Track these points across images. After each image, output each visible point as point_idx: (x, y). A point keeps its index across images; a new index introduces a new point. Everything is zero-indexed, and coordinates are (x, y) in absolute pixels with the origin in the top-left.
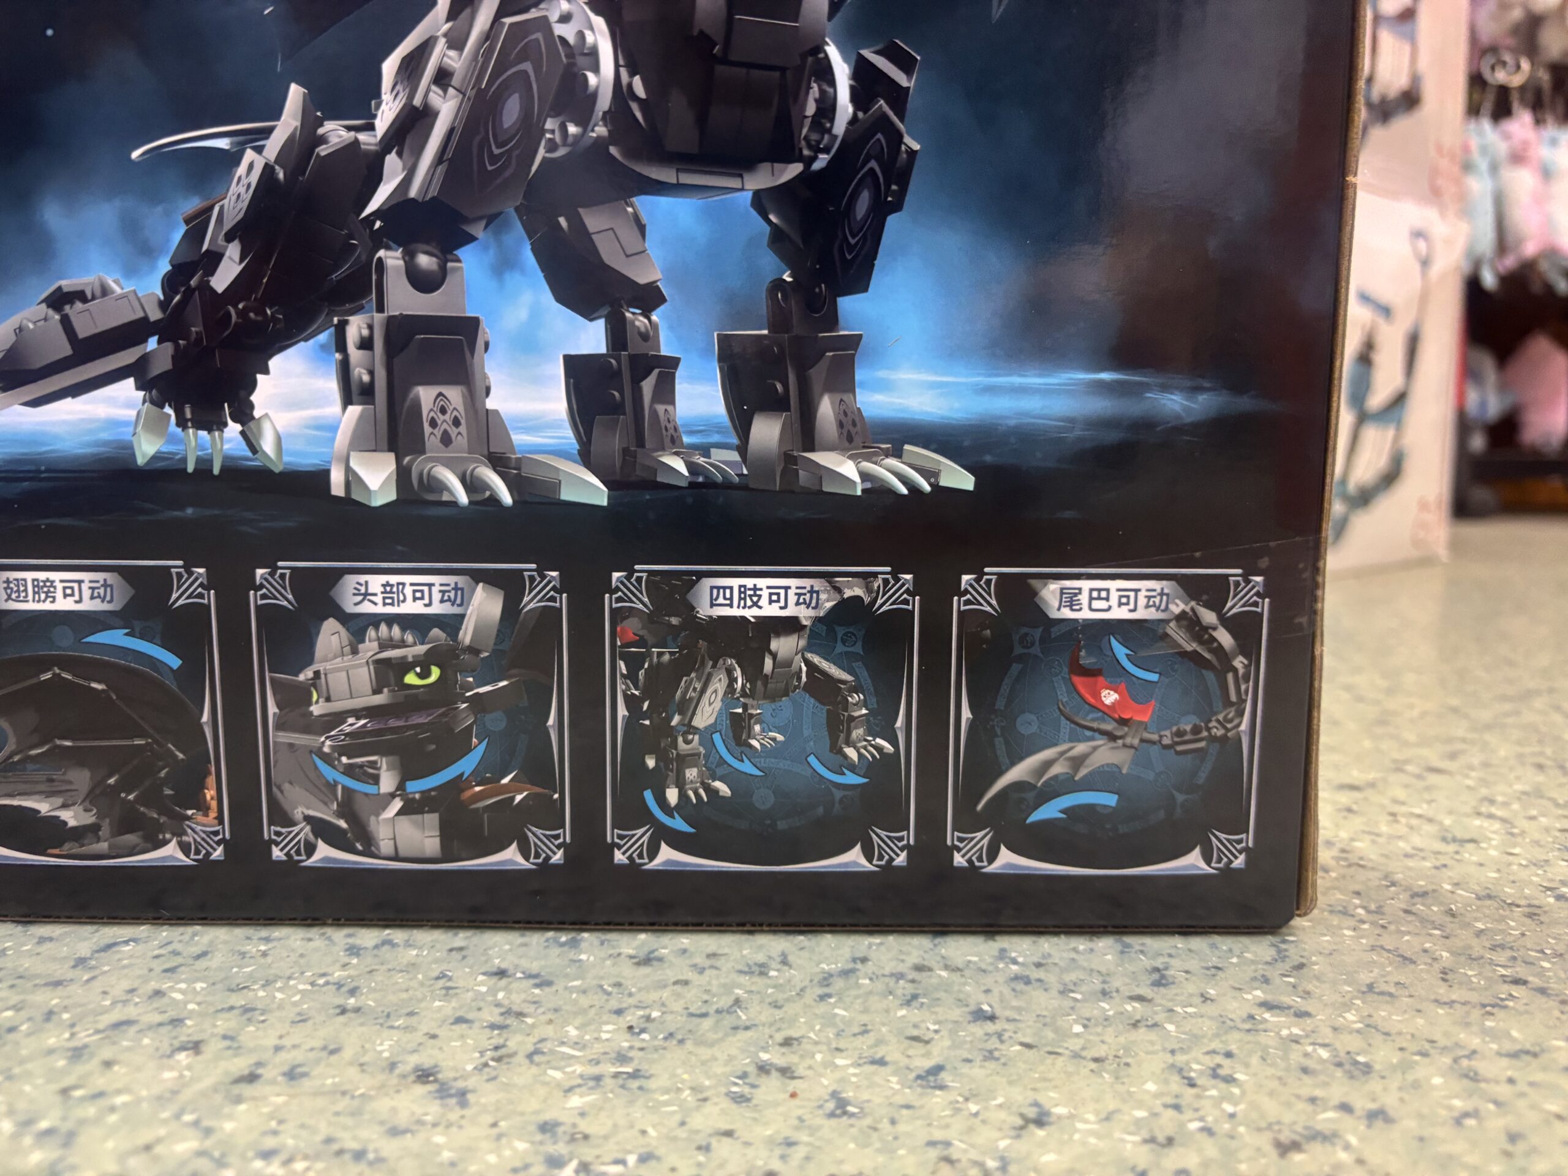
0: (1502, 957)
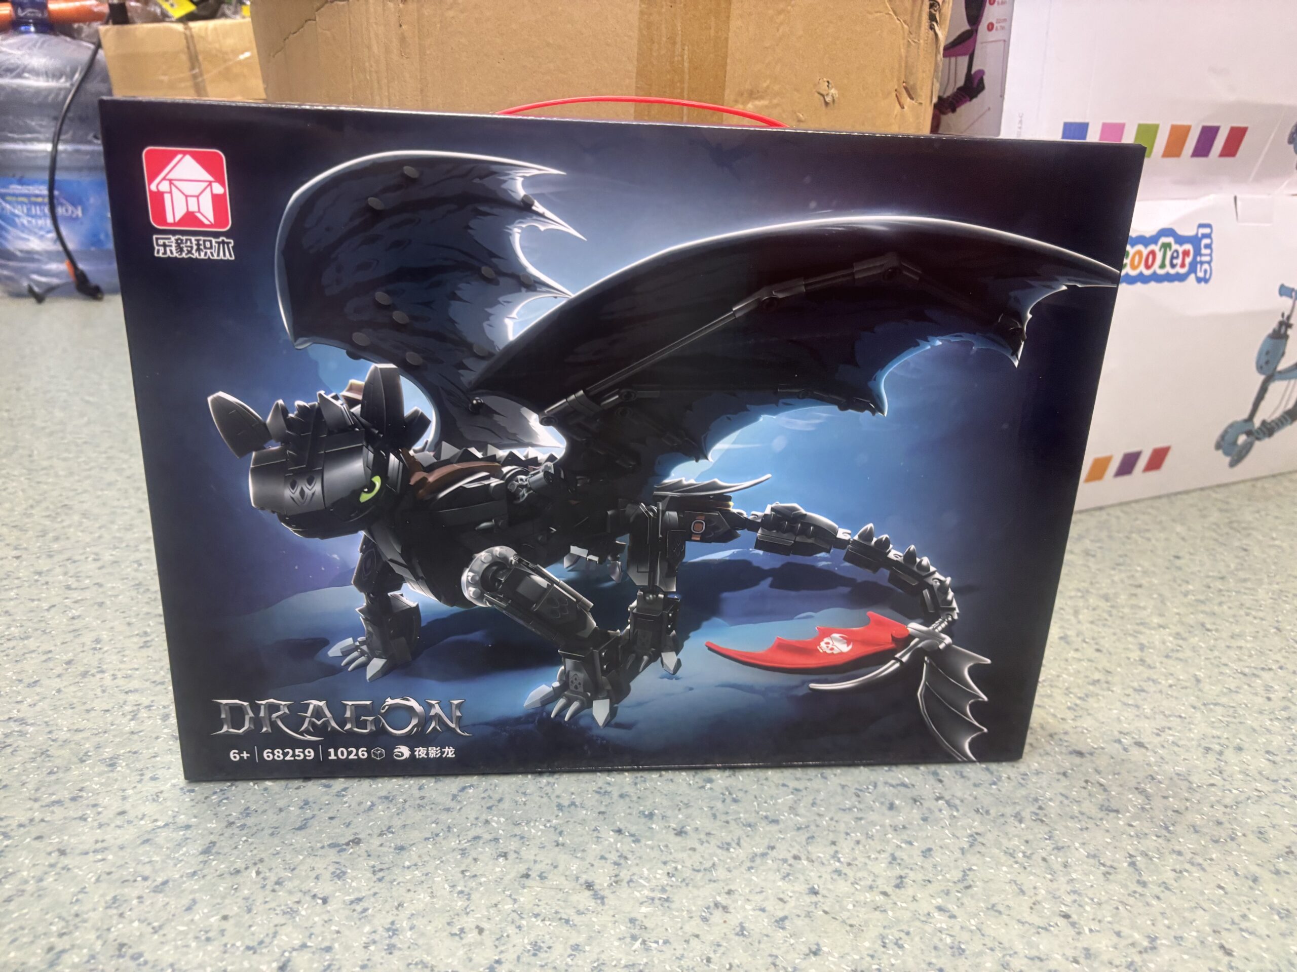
0: (1068, 899)
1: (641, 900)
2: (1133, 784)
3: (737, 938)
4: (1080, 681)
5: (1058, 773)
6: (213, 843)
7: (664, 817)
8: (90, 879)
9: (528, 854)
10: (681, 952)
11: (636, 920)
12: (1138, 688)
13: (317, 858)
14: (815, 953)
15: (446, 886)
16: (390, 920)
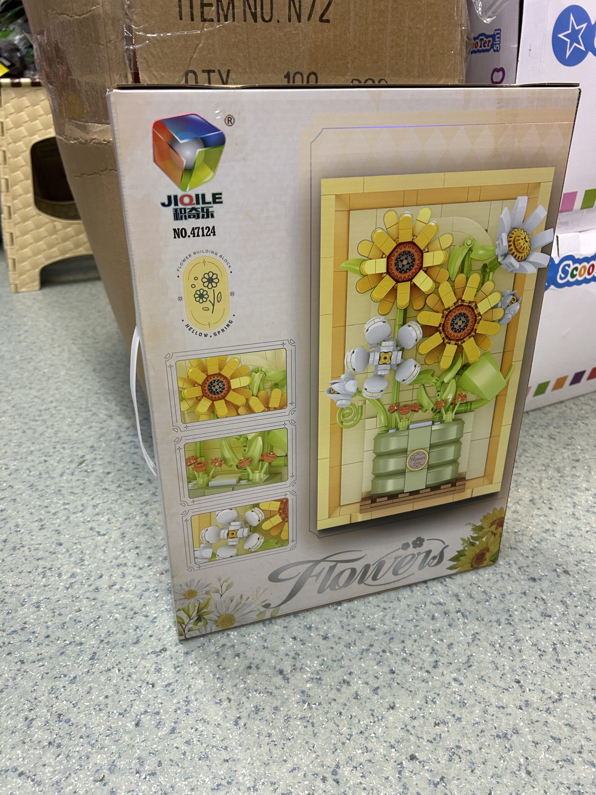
1: (307, 680)
2: (560, 598)
3: (354, 700)
4: (538, 531)
5: (521, 593)
6: (95, 653)
7: (317, 628)
8: (38, 677)
9: (249, 653)
10: (327, 709)
11: (305, 691)
12: (570, 534)
13: (147, 661)
14: (393, 708)
15: (211, 675)
16: (186, 696)
